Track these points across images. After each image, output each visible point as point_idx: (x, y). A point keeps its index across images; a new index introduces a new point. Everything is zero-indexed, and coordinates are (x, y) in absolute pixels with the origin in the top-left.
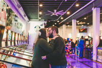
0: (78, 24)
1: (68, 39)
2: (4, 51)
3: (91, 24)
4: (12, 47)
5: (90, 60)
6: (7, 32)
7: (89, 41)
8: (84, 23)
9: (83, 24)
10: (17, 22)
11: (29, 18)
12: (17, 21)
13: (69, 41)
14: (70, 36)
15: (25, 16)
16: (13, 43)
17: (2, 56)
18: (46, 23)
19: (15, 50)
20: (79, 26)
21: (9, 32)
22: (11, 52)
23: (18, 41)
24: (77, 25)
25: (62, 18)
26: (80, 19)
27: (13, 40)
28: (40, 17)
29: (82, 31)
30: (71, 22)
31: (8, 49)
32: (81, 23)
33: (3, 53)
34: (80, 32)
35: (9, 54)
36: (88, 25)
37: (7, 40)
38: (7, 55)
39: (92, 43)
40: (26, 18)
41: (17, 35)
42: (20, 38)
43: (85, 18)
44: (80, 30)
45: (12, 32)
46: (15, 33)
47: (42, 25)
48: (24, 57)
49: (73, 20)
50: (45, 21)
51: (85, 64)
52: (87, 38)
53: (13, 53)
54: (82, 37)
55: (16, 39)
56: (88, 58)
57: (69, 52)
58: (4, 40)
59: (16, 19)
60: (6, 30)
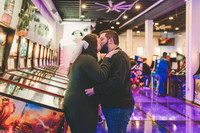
0: (157, 29)
1: (136, 57)
2: (11, 78)
3: (183, 29)
4: (27, 71)
5: (179, 100)
6: (19, 41)
7: (179, 62)
8: (169, 27)
9: (167, 30)
10: (38, 24)
11: (63, 16)
12: (38, 20)
13: (139, 62)
14: (141, 52)
15: (54, 12)
16: (29, 62)
17: (7, 87)
18: (94, 25)
19: (33, 75)
20: (158, 34)
21: (24, 41)
22: (25, 79)
23: (38, 59)
24: (155, 30)
25: (125, 17)
26: (160, 19)
27: (30, 55)
28: (83, 14)
29: (164, 42)
30: (144, 25)
31: (19, 74)
32: (163, 27)
33: (9, 82)
34: (160, 44)
35: (21, 82)
36: (175, 32)
37: (18, 56)
38: (17, 84)
39: (184, 67)
40: (56, 16)
41: (37, 47)
42: (44, 53)
43: (171, 18)
44: (160, 41)
45: (28, 41)
46: (35, 44)
47: (86, 30)
48: (50, 89)
49: (147, 22)
50: (92, 21)
51: (170, 109)
52: (173, 55)
53: (28, 81)
54: (165, 54)
55: (36, 55)
56: (175, 96)
57: (137, 84)
58: (12, 57)
59: (38, 16)
60: (16, 37)
